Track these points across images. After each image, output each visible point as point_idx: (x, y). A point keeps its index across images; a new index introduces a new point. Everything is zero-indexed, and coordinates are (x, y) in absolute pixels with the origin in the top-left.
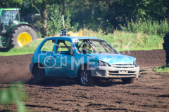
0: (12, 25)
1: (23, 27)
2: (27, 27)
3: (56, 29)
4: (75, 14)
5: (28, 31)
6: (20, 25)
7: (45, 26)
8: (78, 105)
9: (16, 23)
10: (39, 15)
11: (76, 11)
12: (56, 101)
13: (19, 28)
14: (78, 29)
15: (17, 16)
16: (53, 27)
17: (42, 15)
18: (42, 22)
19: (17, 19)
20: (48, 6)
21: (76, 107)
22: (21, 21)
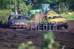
0: (47, 10)
1: (51, 11)
2: (52, 11)
3: (63, 11)
4: (70, 6)
5: (52, 12)
6: (50, 10)
7: (59, 10)
8: (72, 40)
9: (48, 9)
10: (57, 6)
11: (71, 5)
12: (64, 38)
13: (50, 11)
14: (72, 11)
15: (49, 7)
16: (62, 11)
17: (58, 6)
18: (58, 9)
19: (49, 8)
20: (60, 3)
21: (72, 41)
22: (50, 9)
